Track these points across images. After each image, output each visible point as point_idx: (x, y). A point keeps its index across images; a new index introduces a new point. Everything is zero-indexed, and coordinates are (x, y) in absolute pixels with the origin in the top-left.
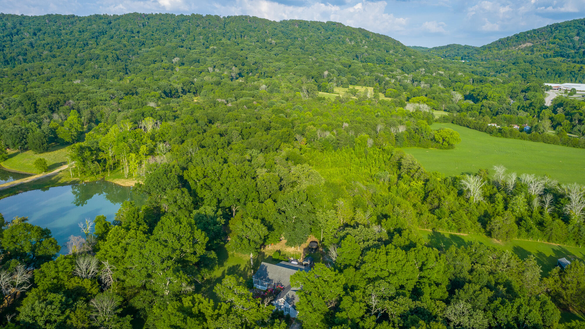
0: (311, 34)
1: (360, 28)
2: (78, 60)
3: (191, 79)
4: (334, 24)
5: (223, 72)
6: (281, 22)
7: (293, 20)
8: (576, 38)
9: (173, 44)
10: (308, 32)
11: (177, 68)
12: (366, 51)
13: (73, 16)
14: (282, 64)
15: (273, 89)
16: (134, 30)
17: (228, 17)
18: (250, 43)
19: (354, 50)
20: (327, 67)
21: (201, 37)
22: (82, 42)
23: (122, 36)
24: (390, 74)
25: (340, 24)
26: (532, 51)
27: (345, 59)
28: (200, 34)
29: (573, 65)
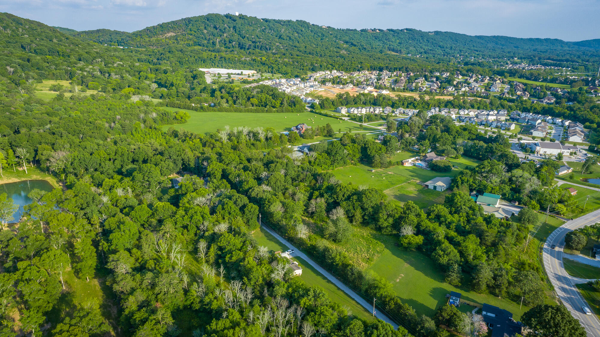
8: (205, 31)
24: (76, 66)
26: (177, 40)
29: (210, 53)
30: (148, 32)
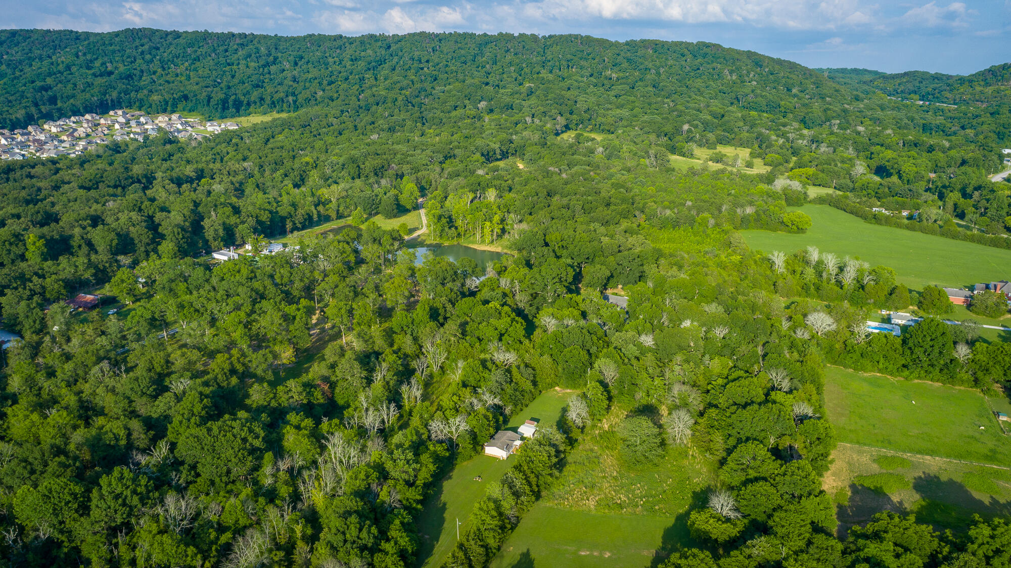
0: (671, 62)
1: (749, 51)
2: (362, 103)
3: (509, 137)
4: (708, 45)
5: (546, 123)
6: (627, 43)
7: (645, 41)
9: (476, 81)
10: (667, 59)
11: (487, 118)
12: (753, 91)
13: (341, 36)
14: (625, 112)
15: (612, 153)
16: (422, 59)
17: (550, 37)
18: (580, 79)
19: (734, 89)
20: (688, 118)
21: (513, 68)
22: (357, 76)
23: (407, 67)
24: (780, 130)
25: (717, 47)
27: (716, 106)
28: (511, 64)
30: (990, 76)
